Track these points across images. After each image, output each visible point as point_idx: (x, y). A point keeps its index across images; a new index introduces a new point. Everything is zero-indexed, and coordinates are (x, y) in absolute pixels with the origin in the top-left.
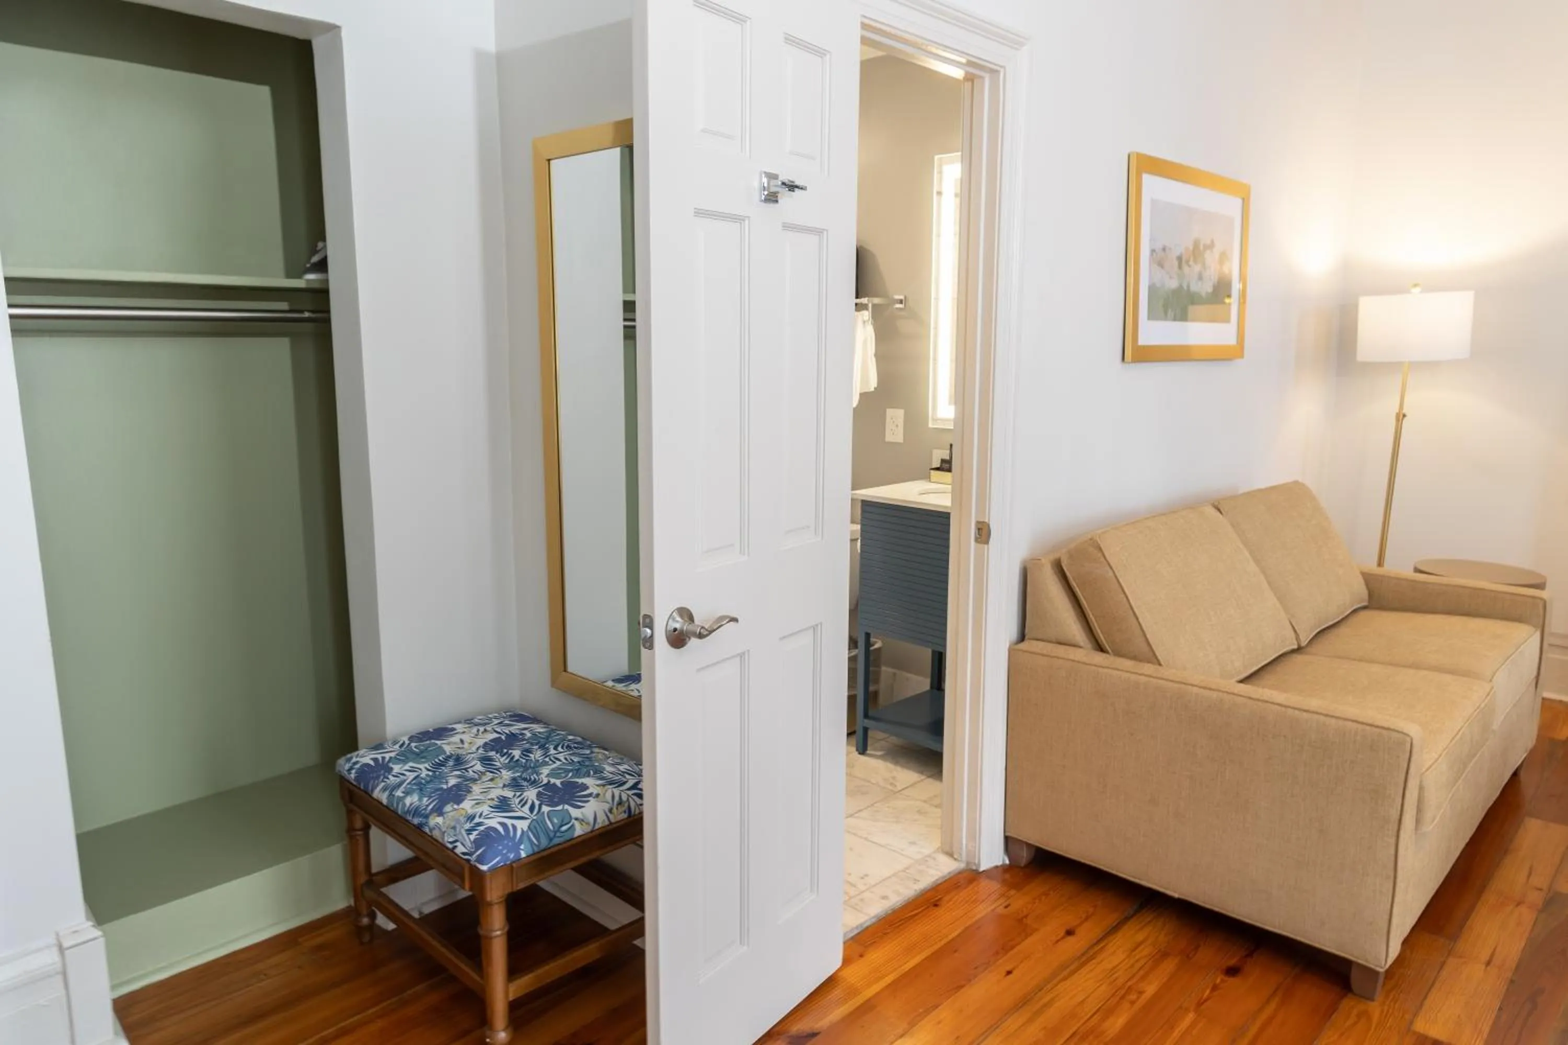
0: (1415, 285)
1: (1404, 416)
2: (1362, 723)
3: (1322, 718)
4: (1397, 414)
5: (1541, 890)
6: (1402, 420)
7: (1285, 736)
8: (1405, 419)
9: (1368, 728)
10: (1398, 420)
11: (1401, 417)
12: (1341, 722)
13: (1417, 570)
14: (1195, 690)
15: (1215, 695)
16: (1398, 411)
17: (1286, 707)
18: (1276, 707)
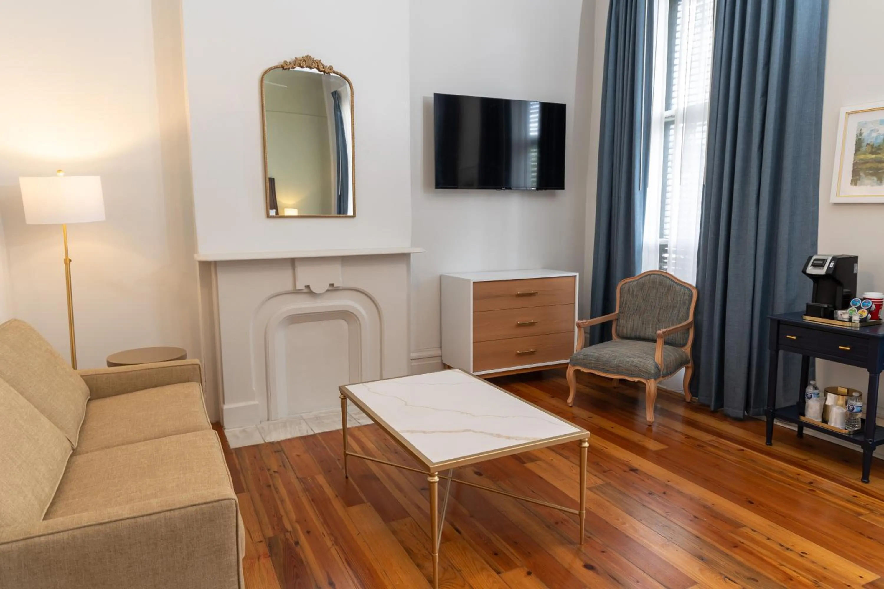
0: (59, 171)
1: (70, 261)
2: (199, 504)
3: (168, 514)
4: (65, 260)
5: (261, 542)
6: (70, 263)
7: (140, 542)
8: (71, 263)
9: (204, 506)
10: (66, 263)
11: (68, 262)
12: (183, 511)
13: (111, 364)
14: (43, 539)
15: (65, 535)
16: (65, 257)
17: (135, 518)
18: (128, 521)
